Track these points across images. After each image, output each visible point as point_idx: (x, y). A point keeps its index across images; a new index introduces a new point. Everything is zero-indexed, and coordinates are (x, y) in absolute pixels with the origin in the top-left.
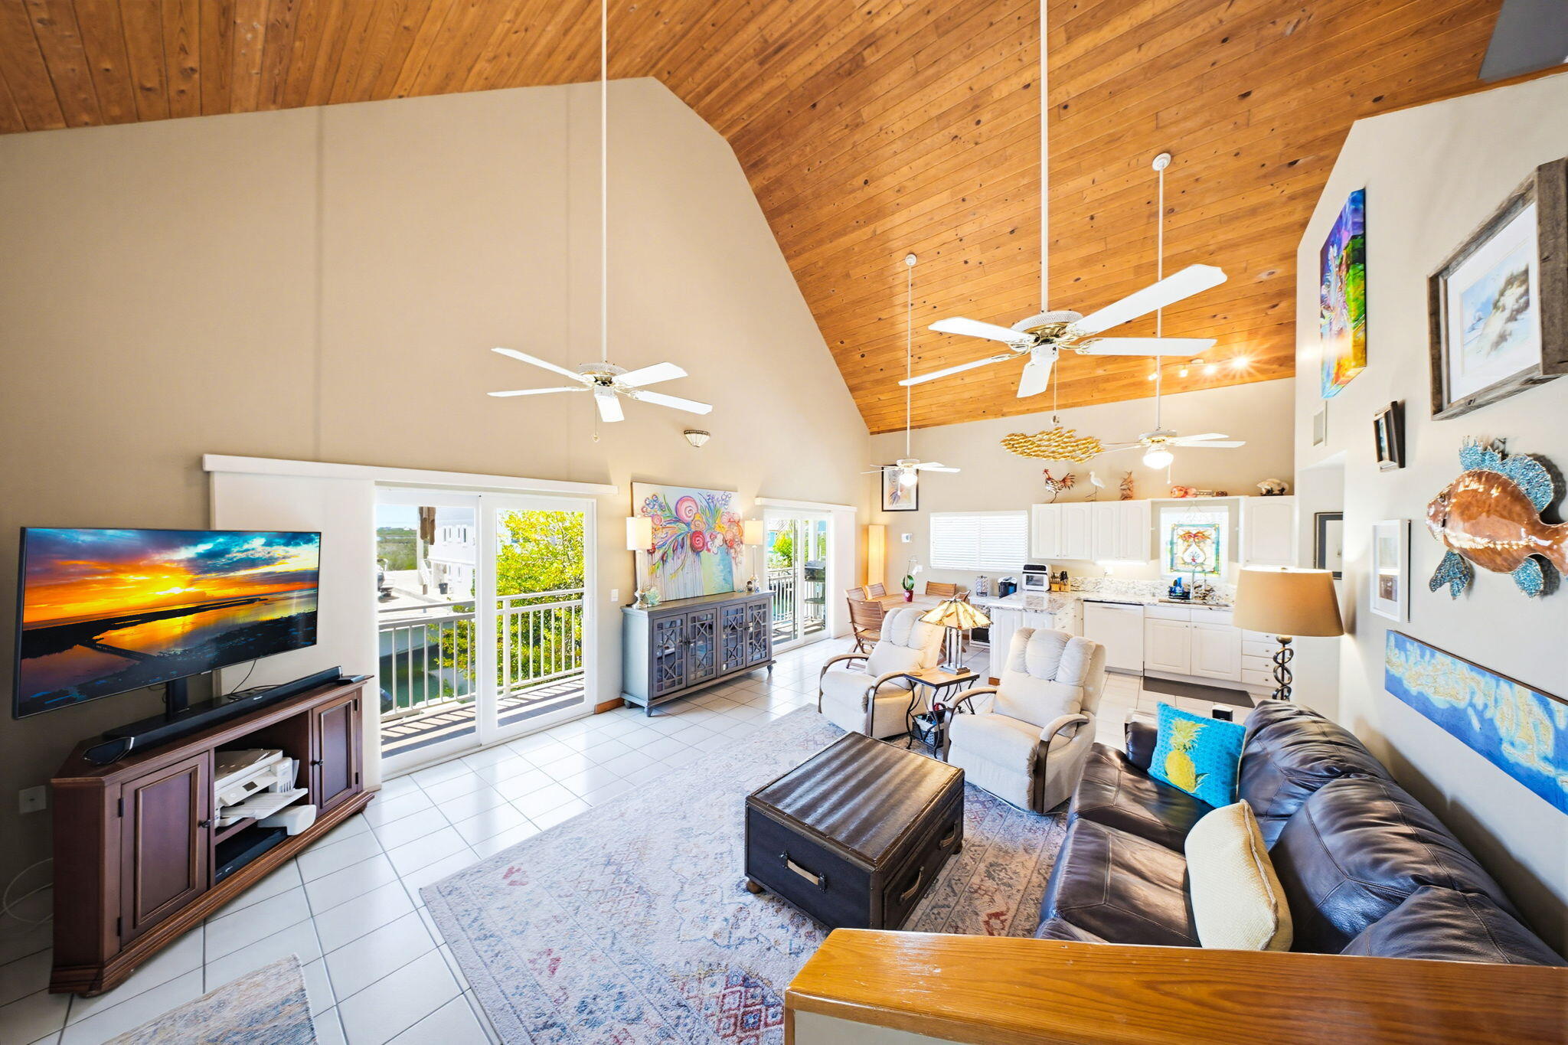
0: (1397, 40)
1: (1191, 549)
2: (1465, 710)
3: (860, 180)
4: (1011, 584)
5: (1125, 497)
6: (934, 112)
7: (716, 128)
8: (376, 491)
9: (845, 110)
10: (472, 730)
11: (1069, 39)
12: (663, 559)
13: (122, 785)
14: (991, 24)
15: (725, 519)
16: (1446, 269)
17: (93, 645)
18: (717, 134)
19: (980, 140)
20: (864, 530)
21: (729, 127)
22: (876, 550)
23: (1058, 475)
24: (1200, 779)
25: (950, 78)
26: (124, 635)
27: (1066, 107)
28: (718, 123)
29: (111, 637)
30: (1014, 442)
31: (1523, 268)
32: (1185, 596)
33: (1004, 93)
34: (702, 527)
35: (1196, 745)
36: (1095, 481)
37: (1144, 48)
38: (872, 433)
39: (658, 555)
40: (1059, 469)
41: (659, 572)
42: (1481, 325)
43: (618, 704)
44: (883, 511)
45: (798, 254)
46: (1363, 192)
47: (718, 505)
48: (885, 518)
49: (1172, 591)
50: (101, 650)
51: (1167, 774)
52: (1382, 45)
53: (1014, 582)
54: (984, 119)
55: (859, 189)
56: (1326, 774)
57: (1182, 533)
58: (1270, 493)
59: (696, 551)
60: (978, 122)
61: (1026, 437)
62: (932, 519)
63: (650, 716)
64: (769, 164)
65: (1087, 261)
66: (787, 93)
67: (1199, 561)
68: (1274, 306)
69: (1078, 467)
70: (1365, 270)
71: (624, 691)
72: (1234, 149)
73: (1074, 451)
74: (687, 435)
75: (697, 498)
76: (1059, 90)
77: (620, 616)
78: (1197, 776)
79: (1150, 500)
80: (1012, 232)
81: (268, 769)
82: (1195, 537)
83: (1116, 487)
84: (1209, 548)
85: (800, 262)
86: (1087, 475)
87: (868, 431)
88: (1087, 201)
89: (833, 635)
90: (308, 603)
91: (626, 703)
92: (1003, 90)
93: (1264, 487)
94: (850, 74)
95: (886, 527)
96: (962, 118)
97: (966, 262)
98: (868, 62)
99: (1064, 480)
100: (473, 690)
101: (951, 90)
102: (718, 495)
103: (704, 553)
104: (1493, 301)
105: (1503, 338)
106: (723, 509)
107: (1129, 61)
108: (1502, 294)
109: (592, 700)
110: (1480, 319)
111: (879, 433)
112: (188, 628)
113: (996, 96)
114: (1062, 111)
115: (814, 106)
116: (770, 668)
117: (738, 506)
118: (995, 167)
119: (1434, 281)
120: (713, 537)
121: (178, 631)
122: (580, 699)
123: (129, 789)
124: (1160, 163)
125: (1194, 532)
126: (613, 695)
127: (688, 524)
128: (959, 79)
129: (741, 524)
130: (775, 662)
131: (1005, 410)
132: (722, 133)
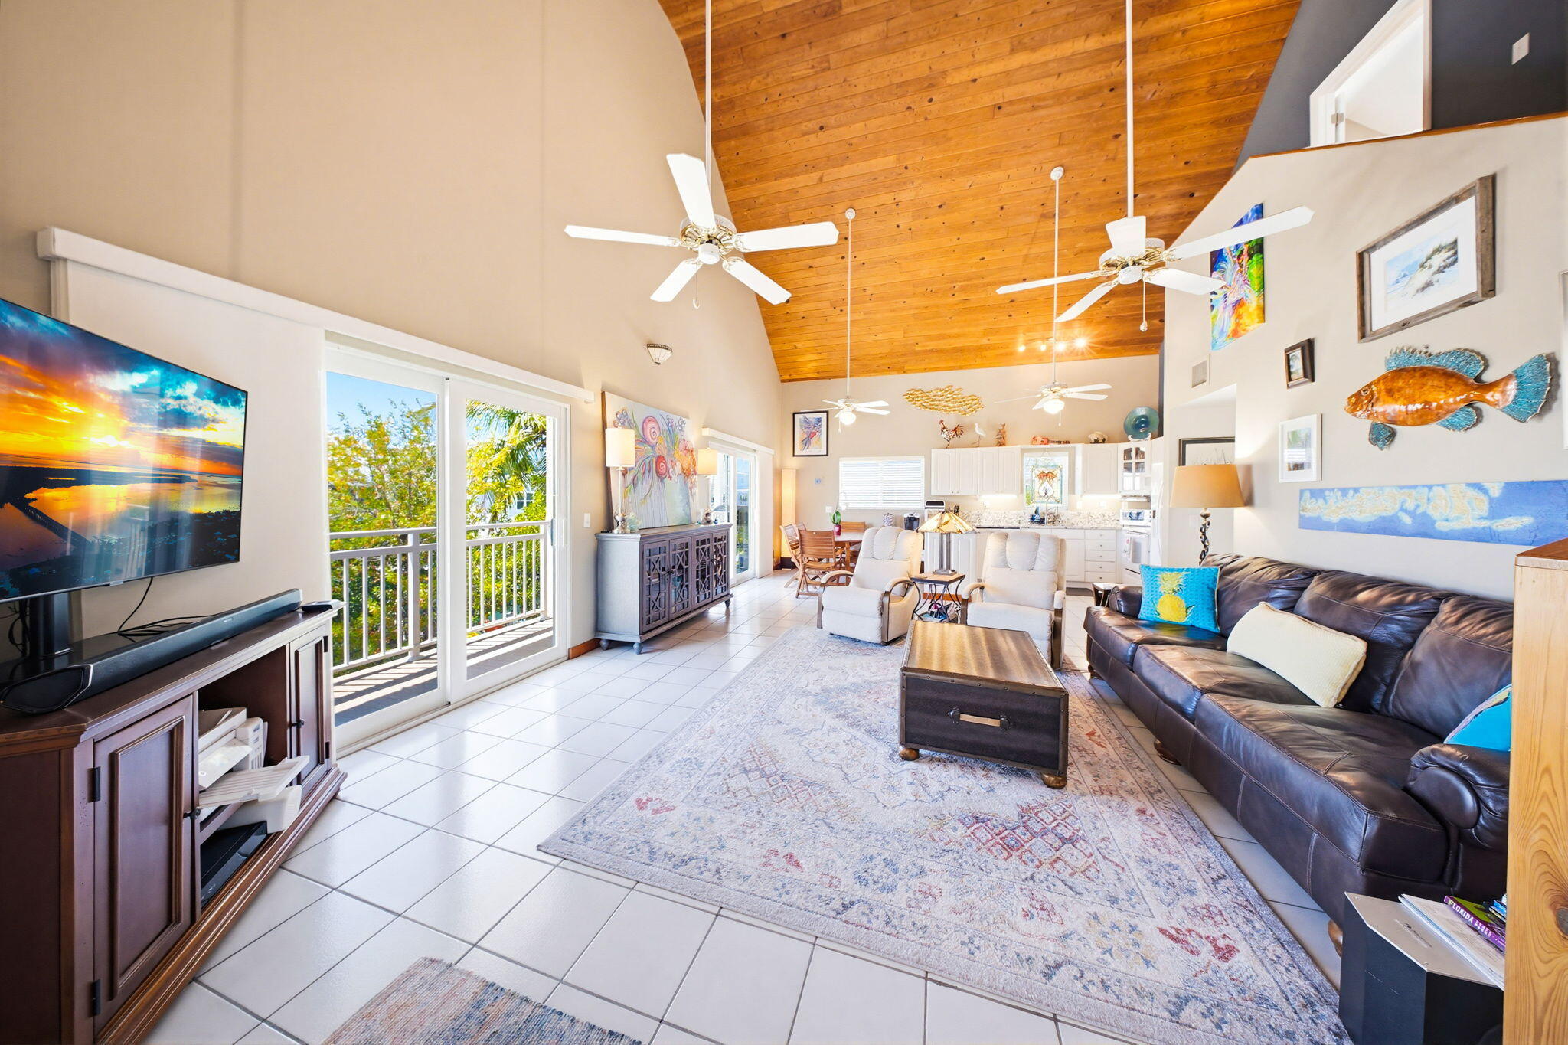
0: (1202, 125)
1: (1044, 485)
2: (1396, 515)
3: (813, 125)
4: (915, 519)
5: (1000, 445)
6: (896, 80)
7: (674, 25)
8: (327, 348)
9: (814, 50)
10: (432, 685)
11: (1012, 51)
12: (634, 484)
13: (95, 743)
14: (956, 16)
15: (682, 446)
16: (1373, 248)
17: (23, 505)
18: (674, 32)
19: (929, 117)
20: (778, 474)
21: (687, 28)
22: (789, 492)
23: (951, 424)
24: (1189, 611)
25: (914, 52)
26: (57, 500)
27: (999, 108)
28: (679, 19)
29: (43, 497)
30: (913, 396)
31: (1452, 240)
32: (1042, 522)
33: (956, 81)
34: (664, 453)
35: (1183, 587)
36: (979, 431)
37: (1061, 78)
38: (783, 381)
39: (630, 477)
40: (951, 422)
41: (632, 496)
42: (1407, 279)
43: (592, 646)
44: (794, 456)
45: (739, 184)
46: (1261, 206)
47: (676, 430)
48: (795, 463)
49: (1032, 519)
50: (33, 518)
51: (1159, 614)
52: (1196, 125)
53: (917, 517)
54: (935, 99)
55: (814, 132)
56: (1302, 577)
57: (1038, 473)
58: (1096, 442)
59: (661, 476)
60: (931, 100)
61: (923, 392)
62: (841, 463)
63: (640, 653)
64: (724, 82)
65: (991, 245)
66: (758, 14)
67: (1049, 494)
68: (1106, 303)
69: (966, 420)
70: (1263, 258)
71: (598, 627)
72: (1103, 176)
73: (962, 406)
74: (650, 349)
75: (659, 419)
76: (998, 91)
77: (591, 544)
78: (1187, 609)
79: (1019, 446)
80: (940, 207)
81: (232, 735)
82: (1047, 476)
83: (993, 437)
84: (1056, 483)
85: (741, 194)
86: (972, 426)
87: (777, 379)
88: (1002, 192)
89: (758, 574)
90: (229, 496)
91: (603, 643)
92: (955, 78)
93: (1093, 437)
94: (825, 16)
95: (798, 472)
96: (919, 91)
97: (898, 226)
98: (845, 11)
99: (955, 430)
100: (434, 635)
101: (916, 62)
102: (676, 419)
103: (667, 480)
104: (1420, 262)
105: (1429, 284)
106: (680, 437)
107: (1049, 85)
108: (1429, 258)
109: (564, 642)
110: (1405, 276)
111: (790, 381)
112: (123, 505)
113: (949, 80)
114: (996, 110)
115: (784, 36)
116: (728, 603)
117: (692, 434)
118: (937, 144)
119: (1361, 256)
120: (674, 465)
121: (112, 507)
122: (549, 643)
123: (104, 751)
124: (1056, 174)
125: (1046, 472)
126: (586, 636)
127: (653, 447)
128: (922, 57)
129: (694, 453)
130: (732, 596)
131: (906, 368)
132: (679, 32)
